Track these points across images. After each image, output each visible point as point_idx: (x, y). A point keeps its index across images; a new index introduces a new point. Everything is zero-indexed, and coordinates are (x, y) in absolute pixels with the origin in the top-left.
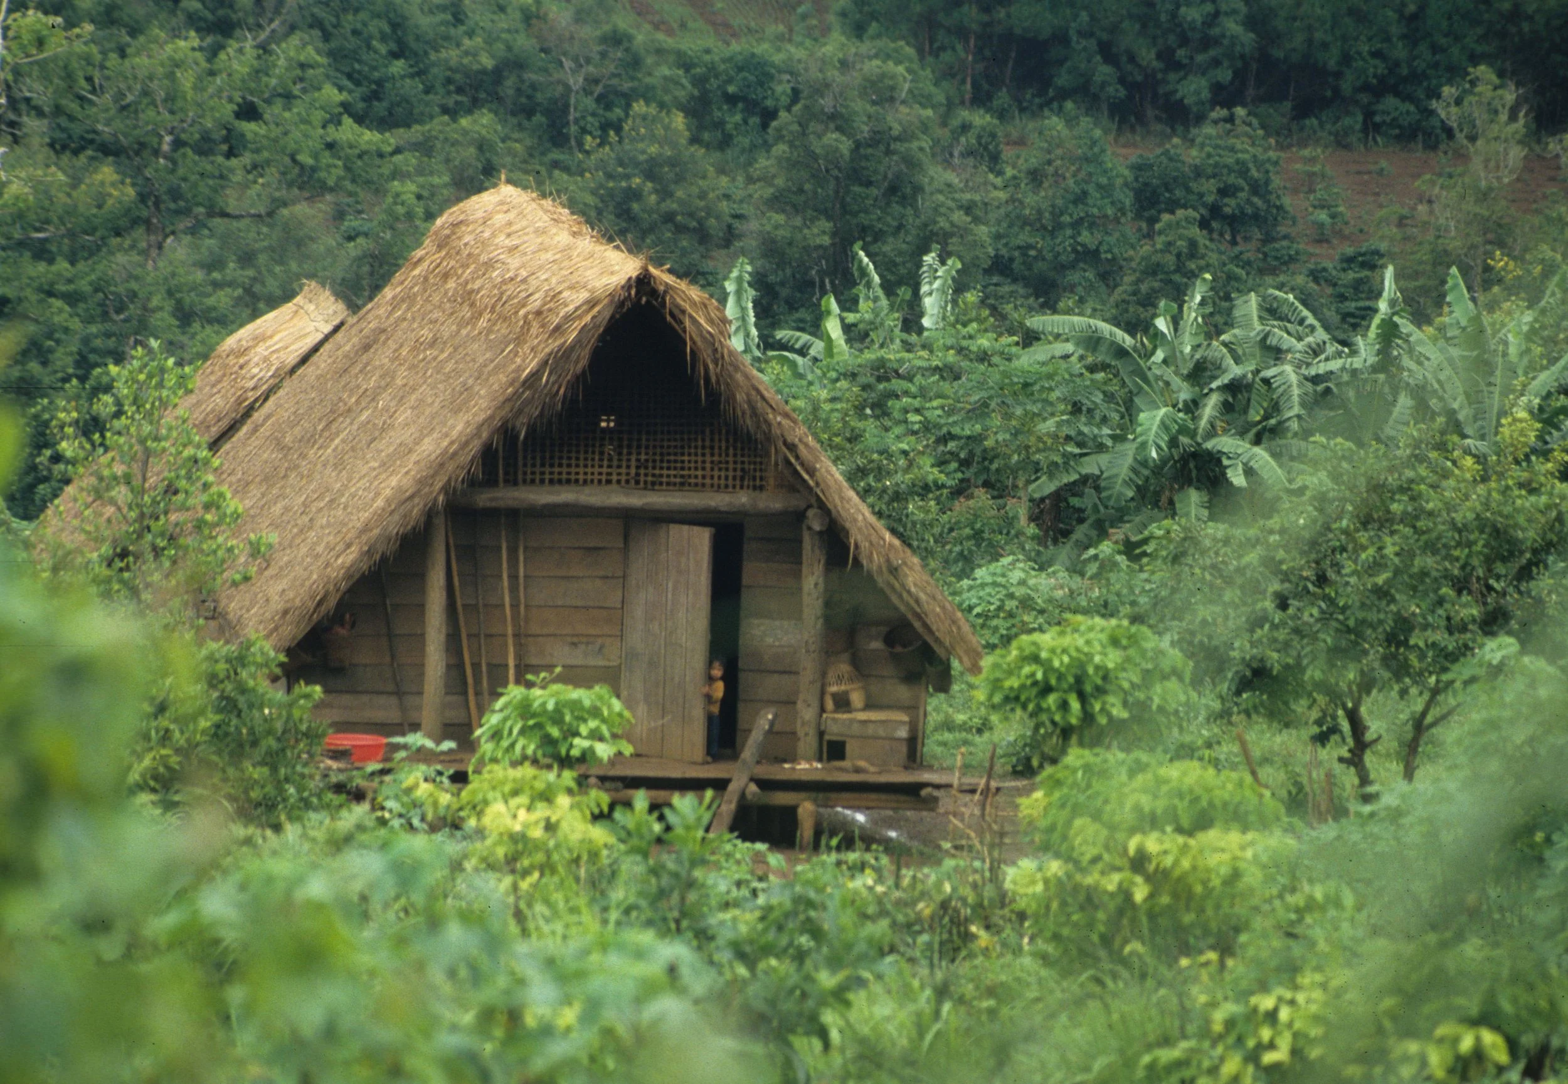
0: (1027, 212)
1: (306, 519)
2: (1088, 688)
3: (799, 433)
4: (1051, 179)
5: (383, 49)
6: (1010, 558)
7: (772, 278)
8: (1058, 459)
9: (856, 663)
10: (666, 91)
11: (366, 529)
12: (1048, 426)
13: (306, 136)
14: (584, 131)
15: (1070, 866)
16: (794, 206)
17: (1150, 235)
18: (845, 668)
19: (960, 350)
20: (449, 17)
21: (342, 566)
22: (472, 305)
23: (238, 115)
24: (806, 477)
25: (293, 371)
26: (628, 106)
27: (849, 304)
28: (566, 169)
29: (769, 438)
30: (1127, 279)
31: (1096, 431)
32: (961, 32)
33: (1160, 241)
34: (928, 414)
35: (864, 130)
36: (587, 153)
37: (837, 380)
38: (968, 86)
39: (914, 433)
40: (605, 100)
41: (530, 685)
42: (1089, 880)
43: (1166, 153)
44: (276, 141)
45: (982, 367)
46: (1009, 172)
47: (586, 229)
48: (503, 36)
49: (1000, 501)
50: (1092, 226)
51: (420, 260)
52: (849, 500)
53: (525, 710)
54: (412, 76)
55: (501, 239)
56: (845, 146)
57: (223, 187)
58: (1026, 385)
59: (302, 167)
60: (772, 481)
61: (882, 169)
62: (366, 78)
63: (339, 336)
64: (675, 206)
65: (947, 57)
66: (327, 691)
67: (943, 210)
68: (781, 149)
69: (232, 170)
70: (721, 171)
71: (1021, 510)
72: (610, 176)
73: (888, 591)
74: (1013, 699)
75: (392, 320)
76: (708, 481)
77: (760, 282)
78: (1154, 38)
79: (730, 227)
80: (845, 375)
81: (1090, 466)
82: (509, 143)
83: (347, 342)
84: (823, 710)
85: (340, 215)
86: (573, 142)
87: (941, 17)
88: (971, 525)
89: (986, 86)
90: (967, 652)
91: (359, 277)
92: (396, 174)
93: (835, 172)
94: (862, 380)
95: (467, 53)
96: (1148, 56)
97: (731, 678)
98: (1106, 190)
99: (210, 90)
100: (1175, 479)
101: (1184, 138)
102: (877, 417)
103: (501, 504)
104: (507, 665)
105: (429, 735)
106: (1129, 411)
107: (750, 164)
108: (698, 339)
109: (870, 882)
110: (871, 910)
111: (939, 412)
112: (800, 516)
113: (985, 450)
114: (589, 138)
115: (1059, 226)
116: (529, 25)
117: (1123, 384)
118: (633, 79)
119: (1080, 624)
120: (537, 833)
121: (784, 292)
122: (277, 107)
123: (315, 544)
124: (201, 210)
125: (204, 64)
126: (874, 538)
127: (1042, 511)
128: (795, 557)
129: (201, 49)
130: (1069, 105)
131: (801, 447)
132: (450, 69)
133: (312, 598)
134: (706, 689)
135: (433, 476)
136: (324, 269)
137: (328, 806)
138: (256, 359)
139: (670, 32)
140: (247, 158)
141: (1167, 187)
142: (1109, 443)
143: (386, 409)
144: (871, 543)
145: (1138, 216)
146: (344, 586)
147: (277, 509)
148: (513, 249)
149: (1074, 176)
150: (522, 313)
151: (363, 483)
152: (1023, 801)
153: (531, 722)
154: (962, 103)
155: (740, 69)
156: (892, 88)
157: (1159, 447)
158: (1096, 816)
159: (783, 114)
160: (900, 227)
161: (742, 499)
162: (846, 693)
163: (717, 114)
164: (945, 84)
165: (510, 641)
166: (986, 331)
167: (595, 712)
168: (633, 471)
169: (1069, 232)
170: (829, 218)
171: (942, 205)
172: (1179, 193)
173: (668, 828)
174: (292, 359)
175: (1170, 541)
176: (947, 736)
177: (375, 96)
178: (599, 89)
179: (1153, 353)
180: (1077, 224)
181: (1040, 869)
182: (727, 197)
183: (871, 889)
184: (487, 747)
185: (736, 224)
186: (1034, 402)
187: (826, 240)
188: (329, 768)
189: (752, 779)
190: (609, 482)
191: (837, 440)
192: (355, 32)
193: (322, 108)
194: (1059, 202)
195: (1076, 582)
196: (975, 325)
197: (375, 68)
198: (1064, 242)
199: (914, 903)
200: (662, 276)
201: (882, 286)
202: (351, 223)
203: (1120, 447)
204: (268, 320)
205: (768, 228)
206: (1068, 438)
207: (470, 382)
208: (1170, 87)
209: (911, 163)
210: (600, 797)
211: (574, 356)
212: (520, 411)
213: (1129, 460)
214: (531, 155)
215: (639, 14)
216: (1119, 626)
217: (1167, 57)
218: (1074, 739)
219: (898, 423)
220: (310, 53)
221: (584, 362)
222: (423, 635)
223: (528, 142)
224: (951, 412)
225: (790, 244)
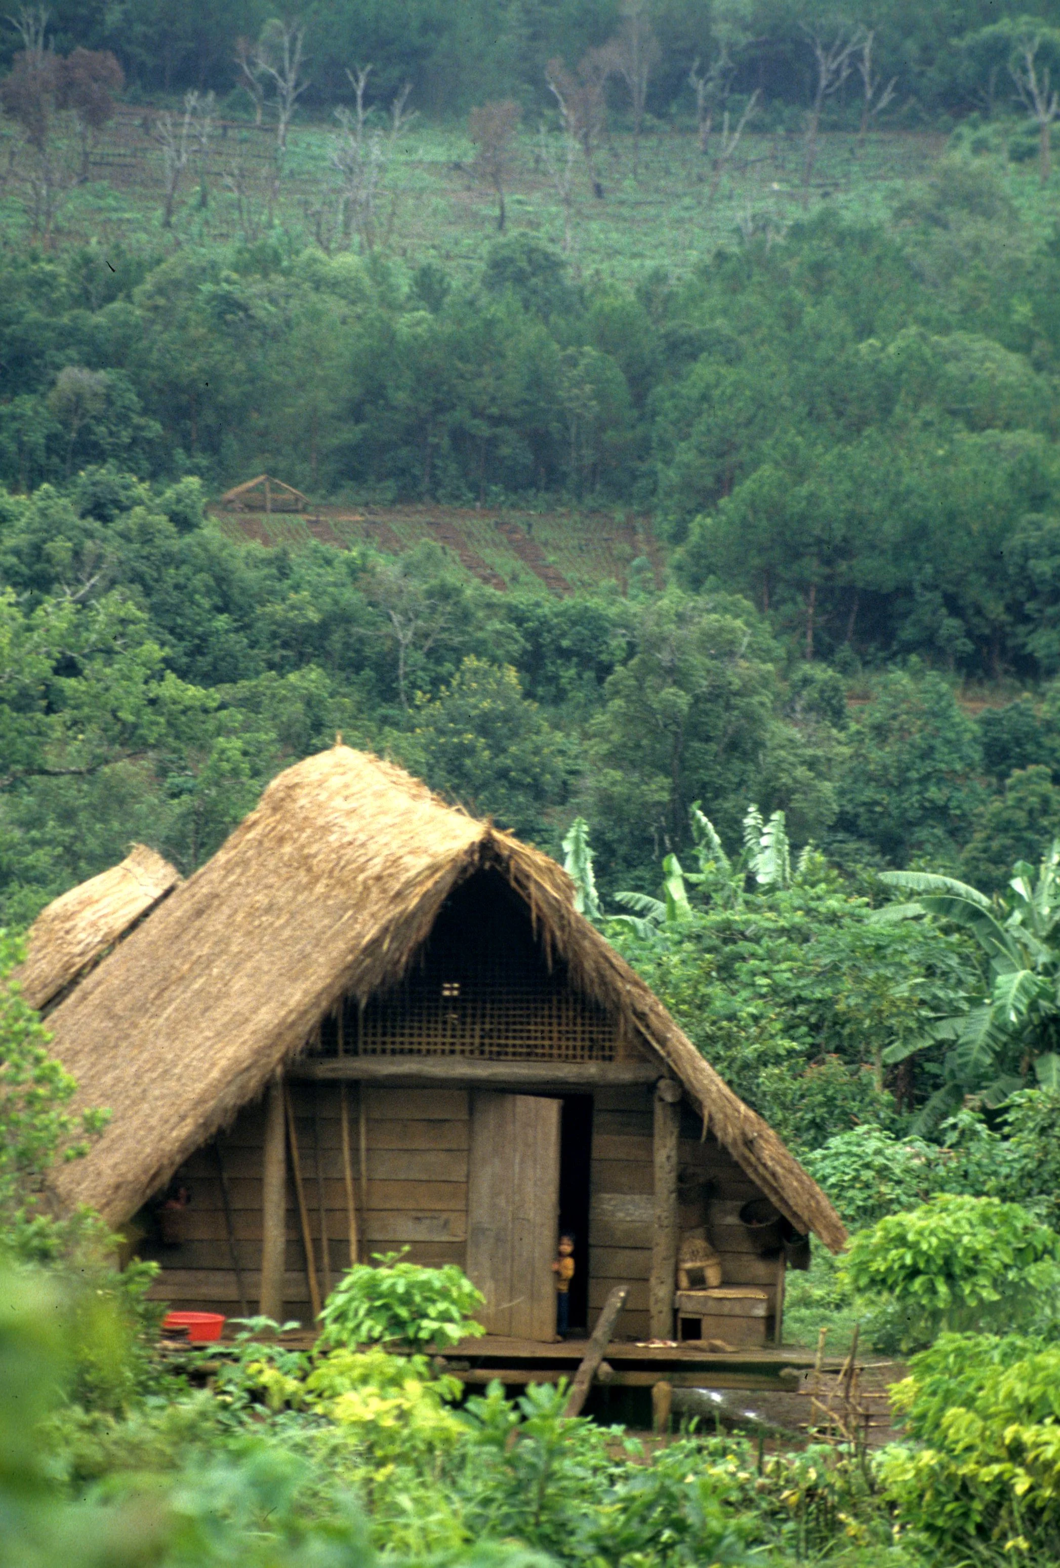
0: (872, 767)
1: (138, 1090)
2: (957, 1270)
3: (649, 1001)
4: (897, 734)
5: (206, 603)
6: (866, 1127)
7: (609, 836)
8: (913, 1024)
9: (711, 1238)
10: (499, 645)
11: (201, 1101)
12: (901, 991)
13: (128, 693)
14: (414, 686)
15: (943, 1455)
16: (632, 762)
17: (1000, 792)
18: (700, 1244)
19: (809, 911)
20: (274, 571)
21: (177, 1139)
22: (309, 870)
23: (57, 671)
24: (657, 1046)
25: (123, 935)
26: (459, 661)
27: (690, 864)
28: (396, 725)
29: (618, 1007)
30: (979, 836)
31: (952, 995)
32: (802, 586)
33: (1011, 797)
34: (776, 976)
35: (704, 685)
36: (418, 708)
37: (680, 943)
38: (809, 640)
39: (762, 996)
40: (435, 654)
41: (375, 1264)
42: (964, 1470)
43: (1016, 707)
44: (96, 696)
45: (831, 929)
46: (854, 727)
47: (426, 792)
48: (331, 589)
49: (853, 1067)
50: (940, 781)
51: (255, 823)
52: (702, 1070)
53: (371, 1290)
54: (237, 630)
55: (338, 802)
56: (683, 700)
57: (42, 744)
58: (879, 948)
59: (124, 724)
60: (621, 1052)
61: (721, 724)
62: (189, 633)
63: (170, 901)
64: (509, 762)
65: (787, 609)
66: (163, 1268)
67: (785, 766)
68: (617, 704)
69: (51, 727)
70: (556, 726)
71: (873, 1076)
72: (441, 732)
73: (743, 1165)
74: (880, 1282)
75: (225, 885)
76: (555, 1052)
77: (597, 840)
78: (1002, 591)
79: (565, 783)
80: (689, 937)
81: (944, 1032)
82: (338, 699)
83: (177, 907)
84: (677, 1287)
85: (163, 772)
86: (403, 697)
87: (780, 570)
88: (823, 1091)
89: (827, 639)
90: (826, 1227)
91: (184, 836)
92: (221, 730)
93: (673, 728)
94: (707, 942)
95: (293, 607)
96: (996, 610)
97: (581, 1255)
98: (954, 745)
99: (28, 646)
100: (1035, 1044)
101: (1035, 692)
102: (723, 980)
103: (340, 1075)
104: (348, 1241)
105: (271, 1316)
106: (987, 975)
107: (586, 720)
108: (544, 906)
109: (732, 1468)
110: (735, 1496)
111: (788, 975)
112: (651, 1087)
113: (836, 1015)
114: (419, 693)
115: (906, 782)
116: (355, 579)
117: (979, 947)
118: (463, 633)
119: (948, 1202)
120: (389, 1422)
121: (622, 850)
122: (98, 664)
123: (148, 1116)
124: (19, 767)
125: (21, 620)
126: (729, 1111)
127: (895, 1078)
128: (648, 1131)
129: (17, 604)
130: (914, 658)
131: (652, 1017)
132: (275, 623)
133: (145, 1172)
134: (555, 1267)
135: (270, 1047)
136: (148, 827)
137: (166, 1391)
138: (82, 924)
139: (501, 586)
140: (67, 715)
141: (1018, 742)
142: (965, 1006)
143: (221, 976)
144: (726, 1116)
145: (988, 772)
146: (178, 1159)
147: (108, 1079)
148: (351, 813)
149: (921, 731)
150: (361, 878)
151: (198, 1053)
152: (894, 1387)
153: (378, 1303)
154: (804, 656)
155: (574, 623)
156: (732, 642)
157: (1019, 1012)
158: (969, 1403)
159: (618, 668)
160: (740, 784)
161: (592, 1070)
162: (701, 1269)
163: (551, 668)
164: (785, 638)
165: (352, 1215)
166: (835, 891)
167: (444, 1294)
168: (477, 1041)
169: (916, 788)
170: (668, 774)
171: (783, 761)
172: (1030, 748)
173: (524, 1418)
174: (120, 923)
175: (1038, 1111)
176: (804, 1312)
177: (198, 650)
178: (429, 643)
179: (1010, 914)
180: (924, 780)
181: (912, 1458)
182: (562, 752)
183: (733, 1475)
184: (332, 1329)
185: (572, 780)
186: (887, 966)
187: (665, 797)
188: (165, 1349)
189: (605, 1359)
190: (452, 1052)
191: (684, 1007)
192: (177, 587)
193: (144, 664)
194: (905, 757)
195: (933, 1151)
196: (823, 886)
197: (198, 623)
198: (911, 799)
199: (779, 1491)
200: (507, 841)
201: (723, 845)
202: (175, 779)
203: (976, 1012)
204: (95, 885)
205: (604, 785)
206: (922, 1002)
207: (309, 949)
208: (1020, 640)
209: (751, 717)
210: (452, 1384)
211: (415, 924)
212: (360, 980)
213: (986, 1026)
214: (360, 711)
215: (470, 568)
216: (990, 1204)
217: (1015, 609)
218: (944, 1324)
219: (746, 986)
220: (131, 609)
221: (425, 930)
222: (261, 1210)
223: (357, 697)
224: (800, 974)
225: (628, 800)
